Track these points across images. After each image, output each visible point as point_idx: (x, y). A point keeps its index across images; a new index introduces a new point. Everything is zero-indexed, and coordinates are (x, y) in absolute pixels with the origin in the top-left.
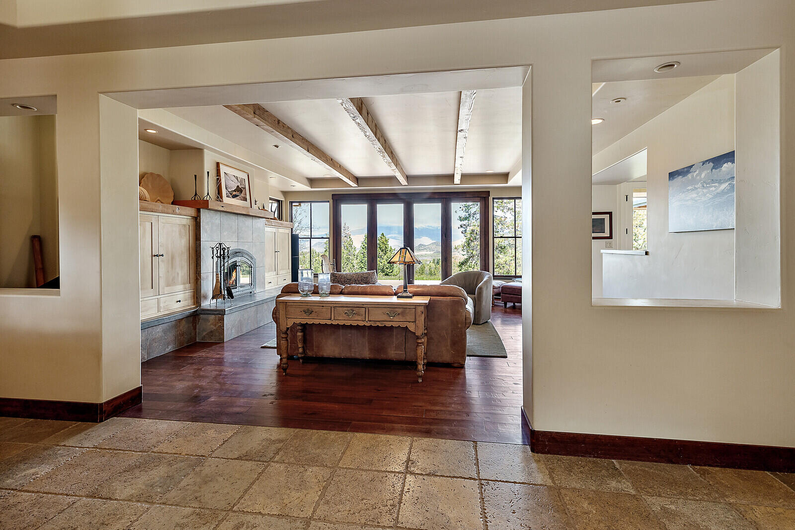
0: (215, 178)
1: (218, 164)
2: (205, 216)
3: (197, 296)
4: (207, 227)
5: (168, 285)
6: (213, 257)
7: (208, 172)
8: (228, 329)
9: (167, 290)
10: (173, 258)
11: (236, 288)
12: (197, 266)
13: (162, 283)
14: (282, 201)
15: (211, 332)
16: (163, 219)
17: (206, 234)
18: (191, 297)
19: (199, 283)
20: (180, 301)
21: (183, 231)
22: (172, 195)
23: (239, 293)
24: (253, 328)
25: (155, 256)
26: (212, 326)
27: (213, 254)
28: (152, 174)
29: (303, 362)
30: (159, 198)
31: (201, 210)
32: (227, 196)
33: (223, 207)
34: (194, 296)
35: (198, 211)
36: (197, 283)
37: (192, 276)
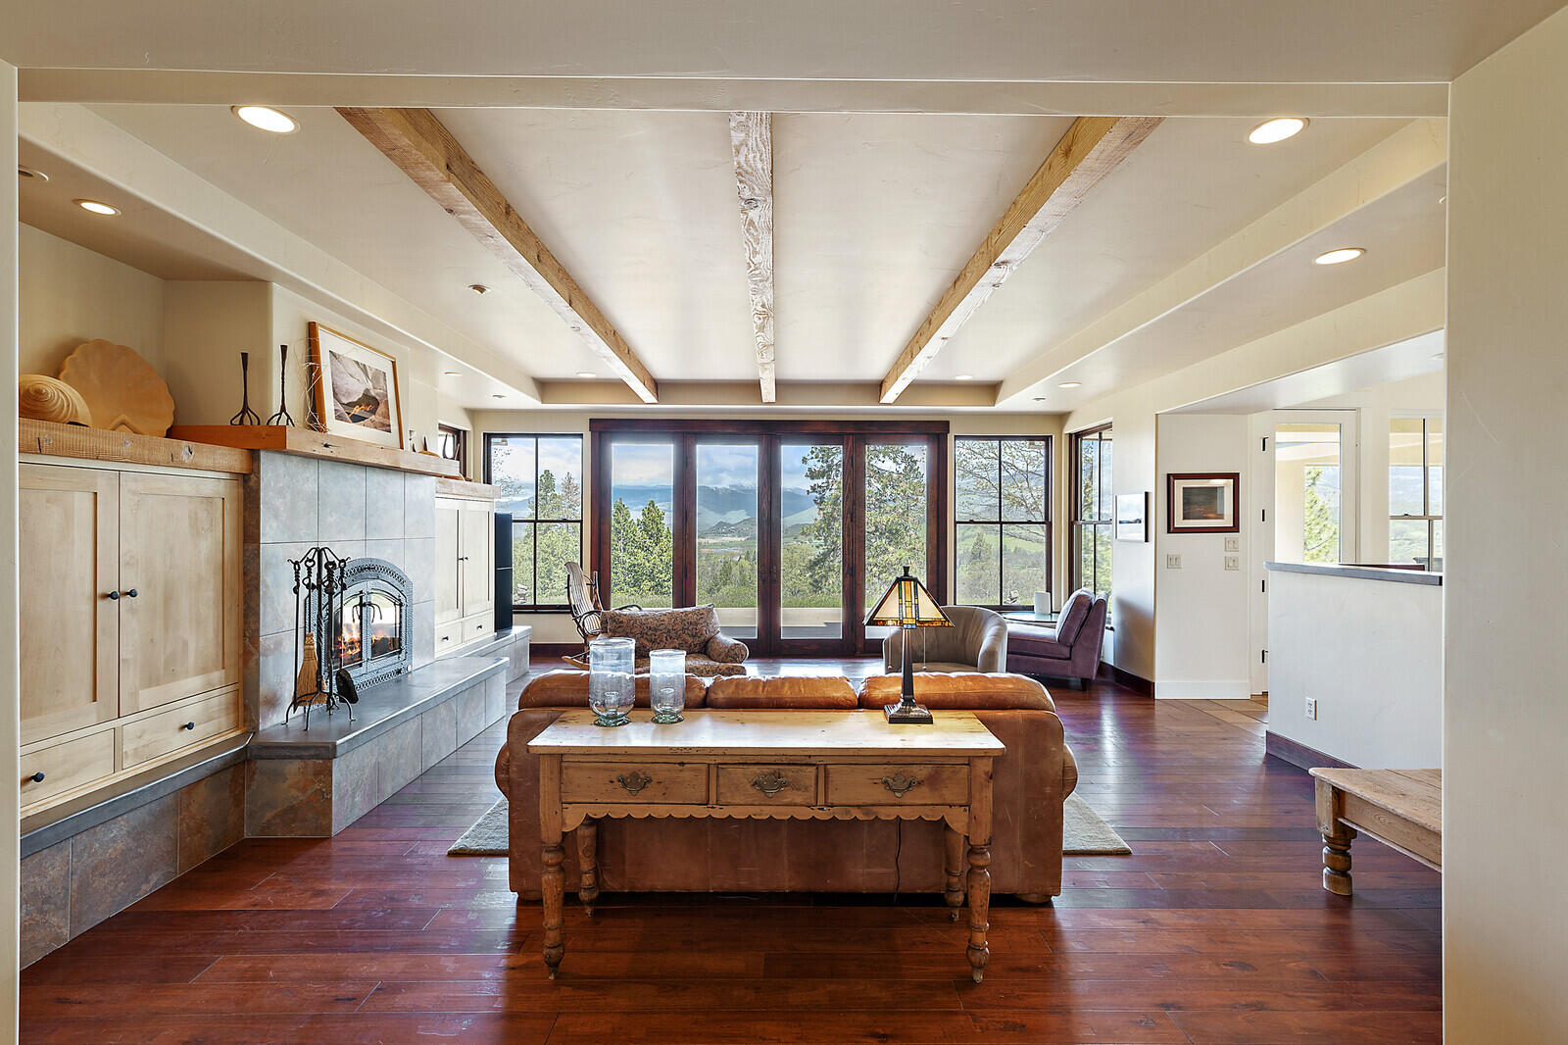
0: (305, 366)
1: (312, 329)
2: (272, 470)
3: (247, 700)
4: (278, 502)
5: (151, 680)
6: (296, 590)
7: (284, 349)
8: (342, 798)
9: (147, 697)
10: (168, 599)
11: (360, 665)
12: (246, 616)
13: (129, 679)
14: (465, 432)
15: (292, 809)
16: (136, 480)
17: (275, 525)
18: (227, 708)
19: (252, 664)
20: (190, 726)
21: (203, 515)
22: (168, 408)
23: (369, 677)
24: (411, 776)
25: (106, 596)
26: (294, 792)
27: (297, 580)
28: (100, 344)
29: (596, 913)
30: (124, 417)
31: (262, 454)
32: (339, 417)
33: (326, 446)
34: (236, 703)
35: (253, 456)
36: (245, 663)
37: (232, 646)
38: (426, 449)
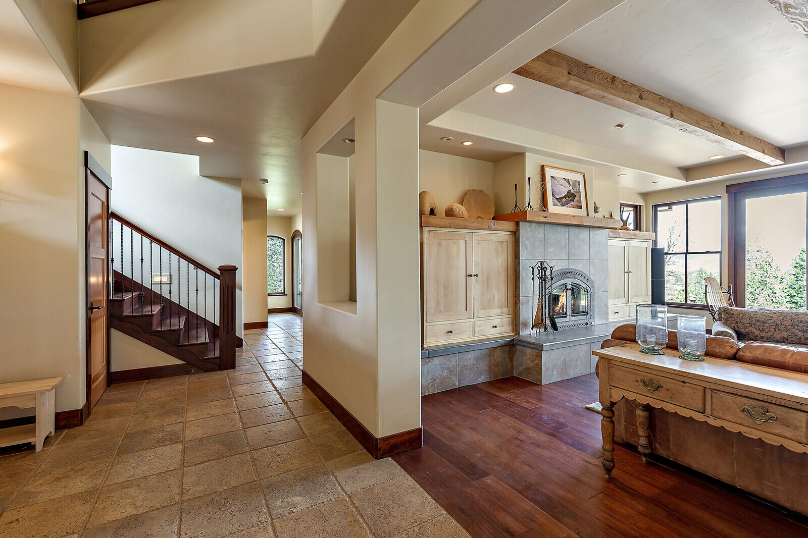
0: (539, 184)
1: (543, 167)
2: (524, 228)
3: (516, 323)
4: (527, 242)
5: (483, 308)
6: (533, 279)
7: (529, 178)
8: (547, 370)
9: (482, 313)
10: (488, 279)
11: (566, 317)
12: (515, 288)
13: (477, 305)
14: (640, 206)
15: (528, 369)
16: (478, 236)
17: (526, 252)
18: (509, 324)
19: (518, 307)
20: (495, 327)
21: (500, 248)
22: (493, 210)
23: (570, 323)
24: (584, 373)
25: (469, 276)
26: (529, 362)
27: (533, 275)
28: (474, 190)
30: (480, 215)
31: (520, 223)
32: (554, 205)
33: (545, 217)
34: (513, 322)
35: (517, 224)
36: (516, 306)
37: (511, 299)
38: (611, 216)
